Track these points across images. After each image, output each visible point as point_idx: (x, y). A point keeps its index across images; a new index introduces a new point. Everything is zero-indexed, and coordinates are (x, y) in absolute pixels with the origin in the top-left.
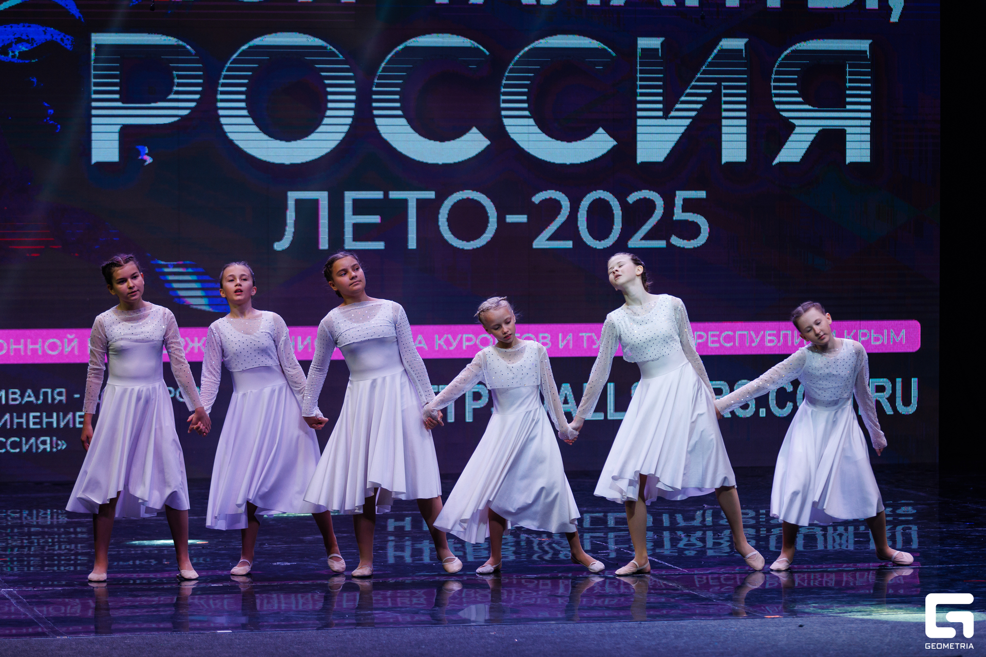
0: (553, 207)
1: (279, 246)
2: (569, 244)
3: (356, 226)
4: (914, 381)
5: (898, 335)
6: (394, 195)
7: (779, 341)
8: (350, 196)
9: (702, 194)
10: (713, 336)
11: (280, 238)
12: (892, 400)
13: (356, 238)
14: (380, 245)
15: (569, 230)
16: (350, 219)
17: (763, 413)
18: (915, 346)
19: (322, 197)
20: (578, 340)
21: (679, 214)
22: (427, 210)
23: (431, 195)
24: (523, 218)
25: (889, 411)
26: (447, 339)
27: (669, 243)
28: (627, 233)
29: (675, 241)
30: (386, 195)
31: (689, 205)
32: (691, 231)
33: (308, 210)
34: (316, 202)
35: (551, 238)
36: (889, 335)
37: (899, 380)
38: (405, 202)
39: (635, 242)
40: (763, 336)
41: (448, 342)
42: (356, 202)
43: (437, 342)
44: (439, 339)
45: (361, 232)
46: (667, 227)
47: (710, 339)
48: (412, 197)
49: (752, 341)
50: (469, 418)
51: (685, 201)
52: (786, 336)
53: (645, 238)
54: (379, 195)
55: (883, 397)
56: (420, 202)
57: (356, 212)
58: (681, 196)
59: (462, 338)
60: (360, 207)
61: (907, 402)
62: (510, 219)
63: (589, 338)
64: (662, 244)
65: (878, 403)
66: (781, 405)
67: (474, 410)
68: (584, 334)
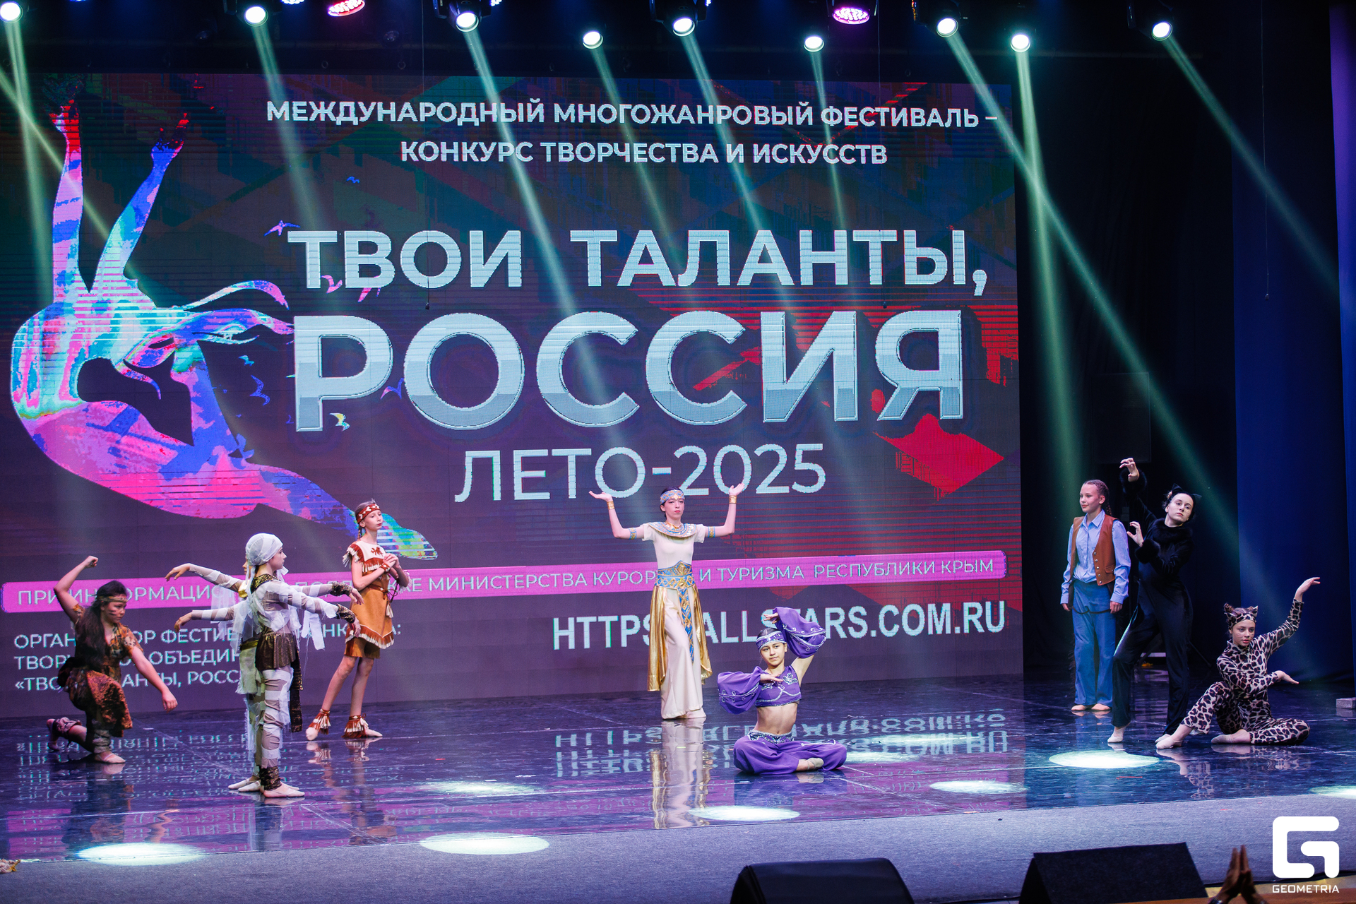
0: (692, 460)
1: (460, 498)
2: (705, 492)
3: (525, 480)
4: (1002, 604)
5: (986, 564)
6: (557, 452)
7: (885, 572)
8: (518, 455)
9: (819, 447)
10: (830, 568)
11: (460, 492)
12: (982, 620)
13: (525, 490)
14: (546, 496)
15: (706, 479)
16: (519, 474)
17: (874, 634)
18: (1001, 574)
19: (495, 455)
20: (715, 574)
21: (800, 465)
22: (585, 466)
23: (588, 452)
24: (668, 470)
25: (980, 629)
26: (604, 575)
27: (791, 489)
28: (755, 481)
29: (796, 487)
30: (550, 453)
31: (808, 457)
32: (810, 478)
33: (483, 467)
34: (490, 460)
35: (691, 487)
36: (979, 563)
37: (988, 604)
38: (566, 458)
39: (763, 489)
40: (873, 567)
41: (604, 579)
42: (524, 460)
43: (595, 578)
44: (597, 577)
45: (528, 485)
46: (789, 476)
47: (828, 571)
48: (571, 454)
49: (863, 572)
50: (624, 643)
51: (805, 453)
52: (892, 567)
53: (772, 484)
54: (544, 453)
55: (975, 618)
56: (578, 457)
57: (524, 469)
58: (800, 448)
59: (617, 574)
60: (528, 464)
61: (995, 622)
62: (656, 471)
63: (725, 572)
64: (785, 490)
65: (971, 623)
66: (889, 627)
67: (628, 636)
68: (722, 570)
